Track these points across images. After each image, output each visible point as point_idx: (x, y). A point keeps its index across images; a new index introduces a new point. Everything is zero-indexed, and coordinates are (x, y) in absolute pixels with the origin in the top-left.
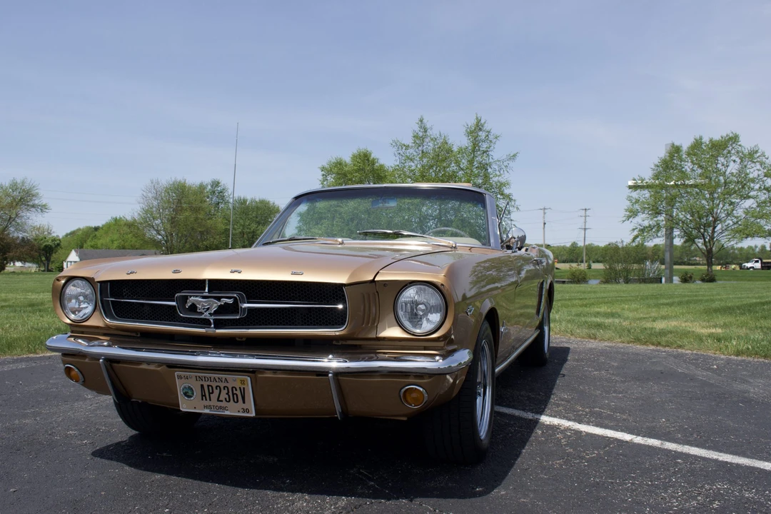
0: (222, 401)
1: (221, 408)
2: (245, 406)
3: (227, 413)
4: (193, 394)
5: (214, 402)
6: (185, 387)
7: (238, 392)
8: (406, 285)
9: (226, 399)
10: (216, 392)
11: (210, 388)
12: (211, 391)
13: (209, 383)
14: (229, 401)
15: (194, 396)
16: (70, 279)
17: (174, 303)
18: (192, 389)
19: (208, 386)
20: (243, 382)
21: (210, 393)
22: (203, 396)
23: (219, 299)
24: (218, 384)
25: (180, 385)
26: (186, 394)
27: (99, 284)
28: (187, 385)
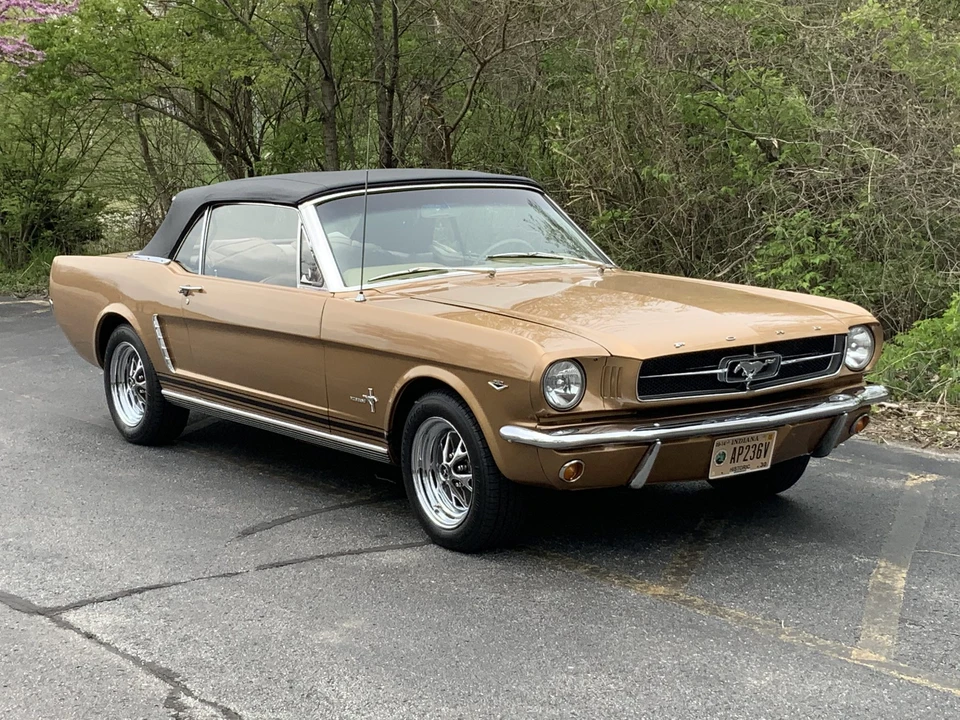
0: (747, 459)
1: (744, 467)
2: (764, 461)
3: (748, 471)
4: (724, 459)
5: (740, 463)
6: (720, 454)
7: (763, 449)
9: (750, 457)
11: (741, 449)
12: (741, 452)
13: (741, 444)
14: (753, 458)
15: (724, 461)
18: (725, 454)
20: (771, 437)
21: (739, 454)
22: (733, 458)
23: (763, 361)
24: (749, 443)
25: (715, 453)
26: (717, 461)
28: (721, 451)
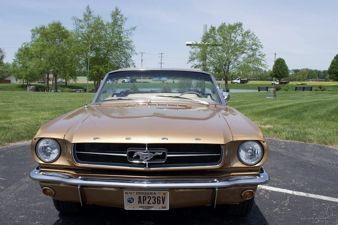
0: (151, 204)
1: (149, 207)
2: (164, 206)
3: (153, 209)
4: (133, 201)
5: (146, 204)
6: (129, 198)
7: (161, 199)
8: (243, 142)
9: (153, 203)
10: (148, 200)
11: (145, 198)
12: (145, 199)
13: (144, 195)
14: (155, 203)
15: (134, 202)
16: (41, 139)
17: (126, 155)
18: (133, 199)
19: (143, 197)
20: (165, 194)
21: (144, 200)
22: (140, 202)
23: (154, 153)
24: (149, 195)
25: (126, 197)
26: (129, 201)
27: (73, 144)
28: (130, 197)
